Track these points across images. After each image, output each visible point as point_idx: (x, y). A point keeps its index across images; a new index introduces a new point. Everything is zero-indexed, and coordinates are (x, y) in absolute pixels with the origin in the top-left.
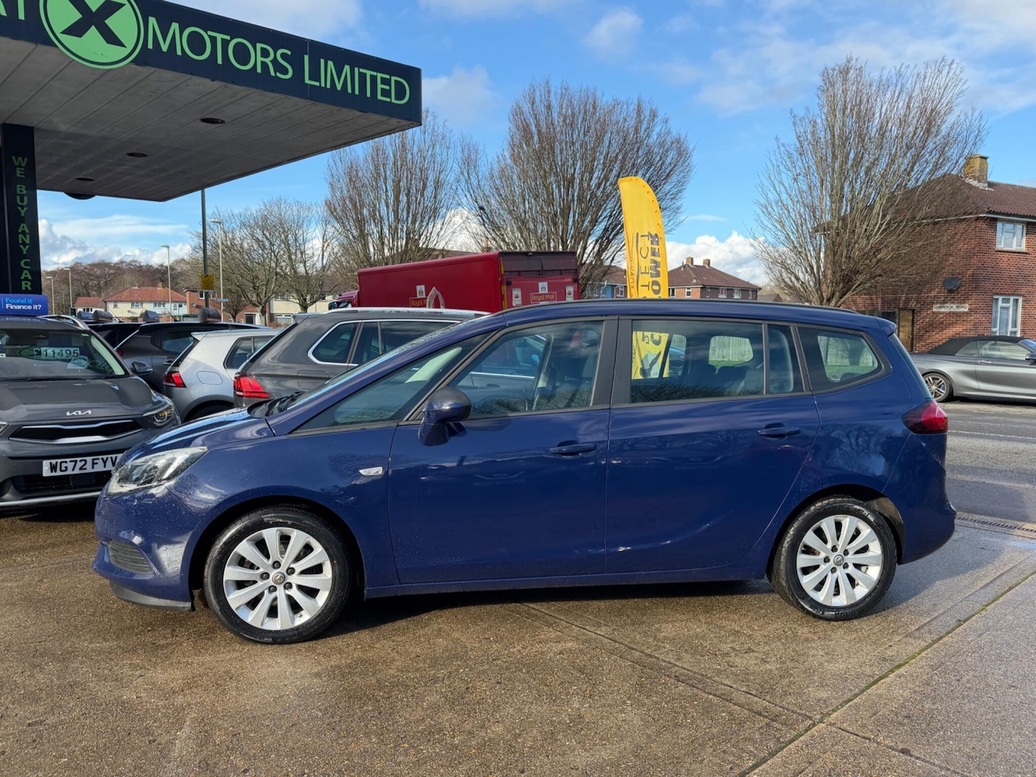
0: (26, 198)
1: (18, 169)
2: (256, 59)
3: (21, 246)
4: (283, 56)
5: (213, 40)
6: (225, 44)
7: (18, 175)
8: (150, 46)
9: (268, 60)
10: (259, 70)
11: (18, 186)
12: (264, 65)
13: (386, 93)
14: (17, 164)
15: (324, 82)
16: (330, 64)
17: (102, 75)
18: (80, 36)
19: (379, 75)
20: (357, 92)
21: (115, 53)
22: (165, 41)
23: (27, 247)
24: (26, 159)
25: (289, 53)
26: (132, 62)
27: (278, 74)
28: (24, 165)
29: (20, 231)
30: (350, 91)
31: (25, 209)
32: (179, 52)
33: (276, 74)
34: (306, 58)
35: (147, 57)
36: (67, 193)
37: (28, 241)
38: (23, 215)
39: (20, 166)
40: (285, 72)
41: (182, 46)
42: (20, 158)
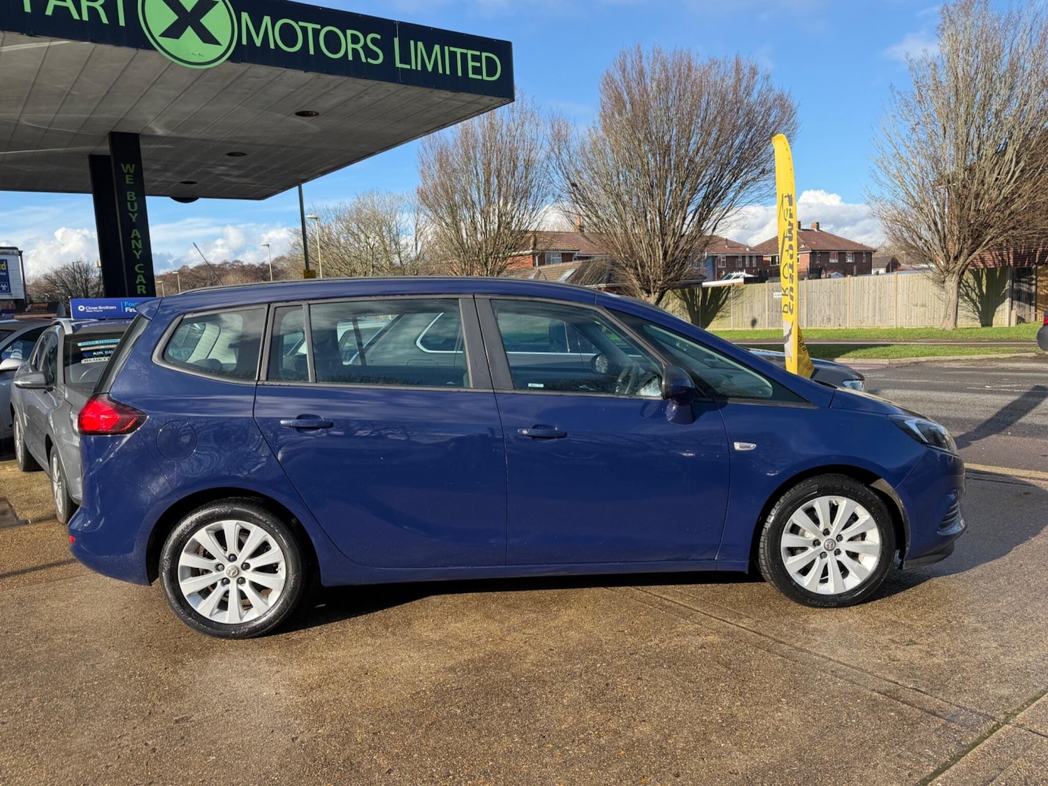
0: (136, 204)
1: (127, 176)
2: (347, 46)
3: (135, 252)
4: (373, 41)
5: (304, 30)
6: (316, 33)
7: (127, 182)
8: (244, 42)
9: (358, 47)
10: (350, 58)
11: (128, 193)
12: (355, 51)
13: (477, 70)
14: (125, 171)
15: (415, 65)
16: (420, 45)
17: (201, 74)
18: (178, 37)
19: (470, 53)
20: (448, 72)
21: (212, 52)
22: (258, 36)
23: (140, 252)
24: (134, 166)
25: (378, 37)
26: (227, 59)
27: (369, 60)
28: (132, 171)
29: (132, 236)
30: (441, 71)
31: (136, 215)
32: (272, 46)
33: (367, 60)
34: (396, 40)
35: (243, 53)
36: (172, 198)
37: (140, 246)
38: (134, 220)
39: (129, 173)
40: (376, 57)
41: (275, 39)
42: (128, 166)
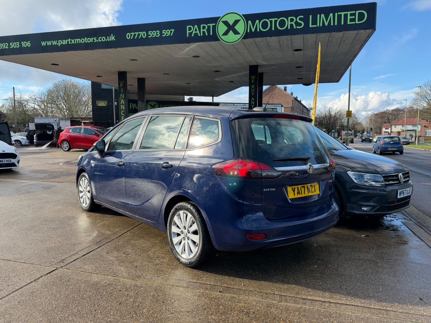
0: (254, 89)
1: (252, 80)
2: (288, 24)
3: (252, 105)
4: (300, 19)
5: (271, 22)
6: (276, 21)
7: (252, 82)
8: (248, 31)
9: (293, 23)
10: (289, 28)
11: (252, 85)
12: (292, 25)
13: (351, 20)
14: (252, 78)
15: (319, 24)
16: (323, 15)
18: (227, 35)
19: (349, 13)
20: (336, 24)
22: (253, 28)
23: (254, 105)
24: (255, 76)
25: (302, 17)
26: (242, 39)
27: (298, 27)
28: (254, 78)
29: (252, 100)
30: (332, 24)
31: (254, 93)
32: (258, 30)
33: (296, 27)
34: (311, 16)
35: (248, 35)
36: (303, 84)
37: (254, 103)
38: (253, 95)
39: (253, 79)
40: (301, 25)
41: (260, 27)
42: (253, 76)
